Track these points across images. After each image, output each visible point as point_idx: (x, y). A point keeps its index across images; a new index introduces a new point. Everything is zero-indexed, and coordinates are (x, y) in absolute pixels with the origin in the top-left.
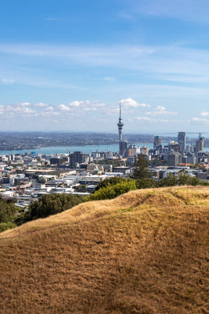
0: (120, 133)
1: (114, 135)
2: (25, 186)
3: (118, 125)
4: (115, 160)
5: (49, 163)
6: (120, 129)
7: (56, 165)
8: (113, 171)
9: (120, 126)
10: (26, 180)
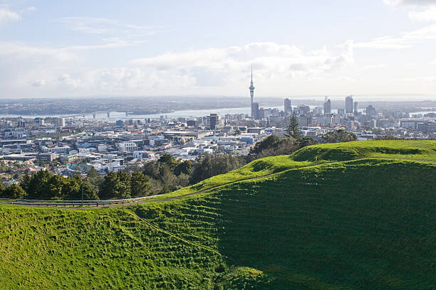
0: (252, 96)
1: (246, 98)
2: (166, 147)
3: (250, 88)
4: (248, 121)
5: (186, 125)
6: (252, 92)
7: (193, 127)
8: (248, 132)
9: (252, 89)
10: (165, 141)
